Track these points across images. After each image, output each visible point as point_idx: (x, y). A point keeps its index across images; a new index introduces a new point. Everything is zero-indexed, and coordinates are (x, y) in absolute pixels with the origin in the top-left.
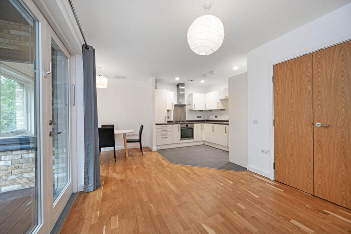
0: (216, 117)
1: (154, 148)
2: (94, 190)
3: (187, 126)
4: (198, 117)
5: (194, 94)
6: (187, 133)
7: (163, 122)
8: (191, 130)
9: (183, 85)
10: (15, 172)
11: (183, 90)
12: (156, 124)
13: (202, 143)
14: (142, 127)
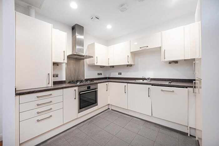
0: (120, 74)
3: (89, 88)
4: (99, 74)
5: (96, 43)
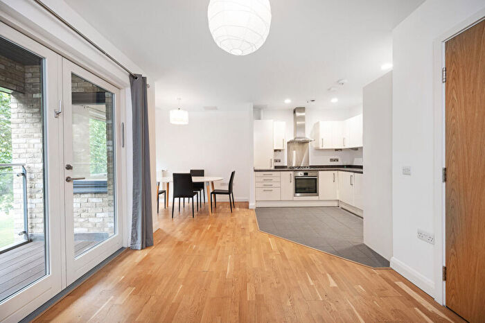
1: (252, 205)
2: (142, 249)
3: (306, 174)
4: (331, 160)
5: (321, 123)
6: (307, 185)
7: (268, 168)
8: (314, 181)
9: (302, 109)
10: (83, 215)
11: (303, 118)
12: (255, 171)
13: (336, 204)
14: (233, 173)
